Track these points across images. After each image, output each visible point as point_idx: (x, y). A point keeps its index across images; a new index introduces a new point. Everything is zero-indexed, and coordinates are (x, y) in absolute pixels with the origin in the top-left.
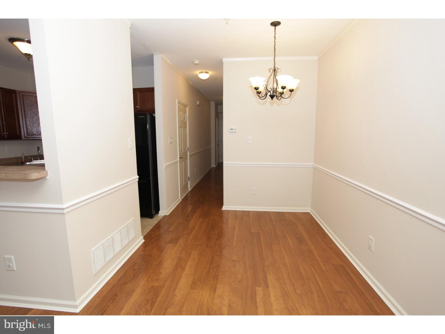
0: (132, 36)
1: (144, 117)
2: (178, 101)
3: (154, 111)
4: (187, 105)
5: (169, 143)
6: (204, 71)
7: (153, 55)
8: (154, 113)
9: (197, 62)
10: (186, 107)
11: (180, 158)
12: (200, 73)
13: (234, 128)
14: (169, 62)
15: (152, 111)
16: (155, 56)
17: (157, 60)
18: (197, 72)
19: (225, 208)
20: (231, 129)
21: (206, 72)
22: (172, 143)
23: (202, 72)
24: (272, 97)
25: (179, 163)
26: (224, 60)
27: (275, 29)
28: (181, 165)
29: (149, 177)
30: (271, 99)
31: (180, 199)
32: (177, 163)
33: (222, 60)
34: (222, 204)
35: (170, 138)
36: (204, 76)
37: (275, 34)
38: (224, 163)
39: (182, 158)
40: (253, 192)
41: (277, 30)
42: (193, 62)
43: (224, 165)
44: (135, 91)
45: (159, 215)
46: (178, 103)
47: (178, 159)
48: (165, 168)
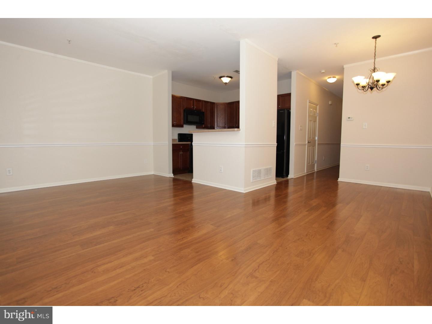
0: (278, 64)
1: (283, 111)
2: (309, 101)
3: (290, 108)
4: (318, 105)
5: (300, 129)
6: (332, 77)
7: (291, 72)
8: (290, 110)
9: (323, 71)
10: (317, 106)
11: (308, 142)
12: (328, 78)
13: (351, 117)
14: (303, 75)
15: (289, 108)
16: (292, 73)
17: (294, 74)
18: (326, 78)
19: (339, 180)
20: (348, 118)
21: (333, 77)
22: (302, 130)
23: (331, 77)
24: (372, 88)
25: (307, 146)
26: (345, 66)
27: (376, 40)
28: (309, 148)
29: (284, 150)
30: (371, 90)
31: (305, 172)
32: (306, 145)
33: (343, 66)
34: (338, 177)
35: (301, 126)
36: (332, 80)
37: (376, 44)
38: (341, 144)
39: (310, 142)
40: (367, 168)
41: (377, 42)
42: (320, 71)
43: (341, 146)
44: (279, 96)
45: (288, 178)
46: (309, 102)
47: (307, 143)
48: (295, 146)
